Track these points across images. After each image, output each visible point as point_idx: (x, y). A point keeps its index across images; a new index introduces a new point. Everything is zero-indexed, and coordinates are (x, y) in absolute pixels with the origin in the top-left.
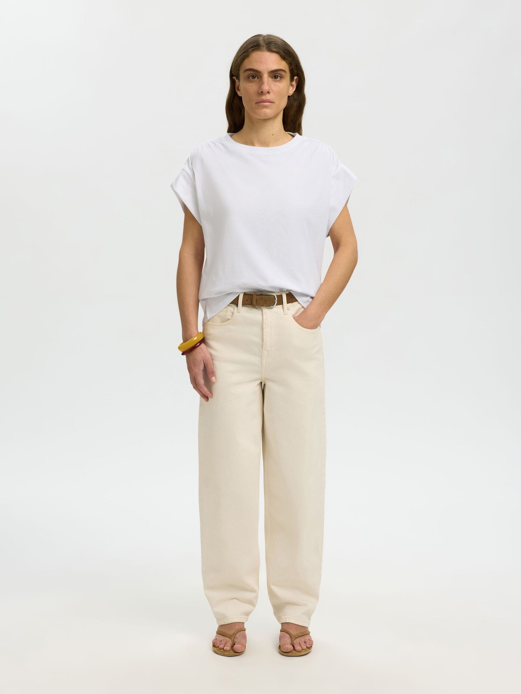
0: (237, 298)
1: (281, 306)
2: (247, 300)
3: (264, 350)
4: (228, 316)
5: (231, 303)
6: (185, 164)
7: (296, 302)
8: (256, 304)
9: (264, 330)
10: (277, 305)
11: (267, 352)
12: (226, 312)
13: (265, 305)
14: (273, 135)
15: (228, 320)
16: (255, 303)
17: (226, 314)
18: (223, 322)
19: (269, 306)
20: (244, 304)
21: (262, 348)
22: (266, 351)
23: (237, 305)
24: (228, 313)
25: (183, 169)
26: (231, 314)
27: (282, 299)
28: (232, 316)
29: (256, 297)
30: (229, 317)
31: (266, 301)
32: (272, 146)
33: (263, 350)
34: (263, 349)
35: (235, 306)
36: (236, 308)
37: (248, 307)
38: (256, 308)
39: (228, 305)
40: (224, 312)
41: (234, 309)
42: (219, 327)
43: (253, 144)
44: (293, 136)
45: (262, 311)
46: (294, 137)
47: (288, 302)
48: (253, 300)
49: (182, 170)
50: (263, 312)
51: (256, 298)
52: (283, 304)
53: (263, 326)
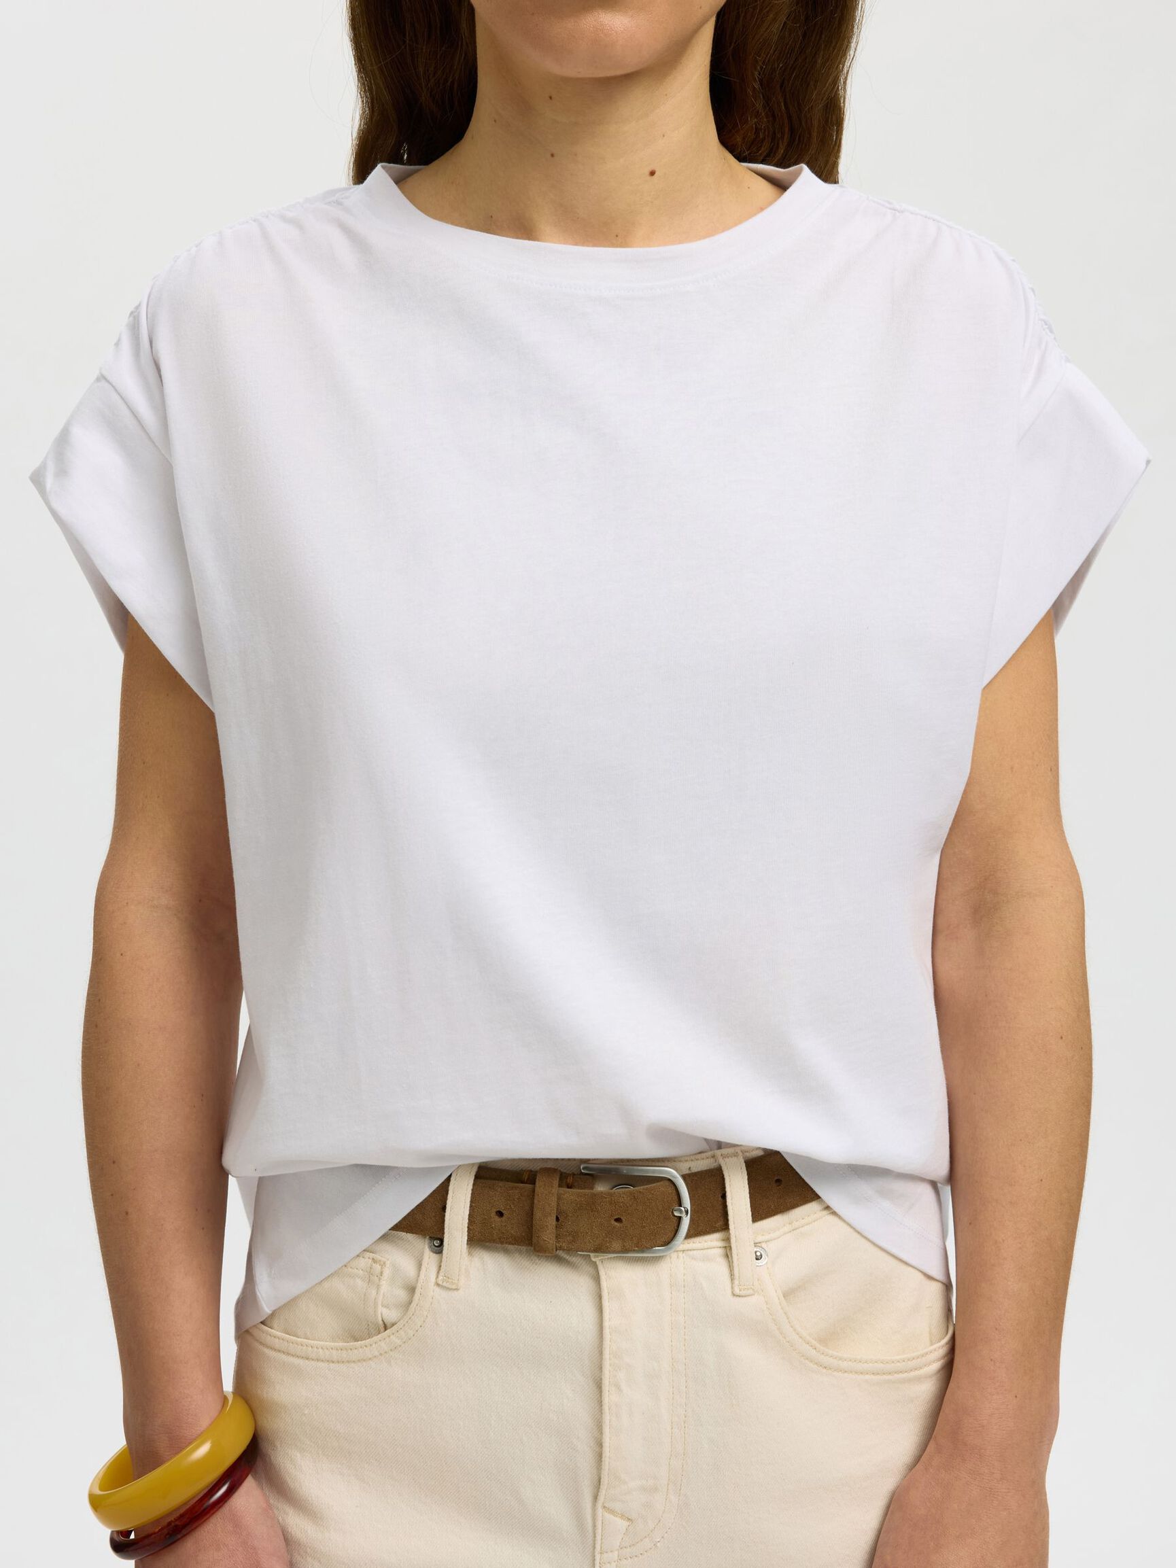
0: (438, 1200)
1: (712, 1241)
2: (500, 1214)
3: (607, 1515)
4: (387, 1307)
5: (397, 1228)
6: (117, 344)
7: (813, 1207)
8: (557, 1237)
9: (606, 1400)
10: (693, 1233)
11: (626, 1523)
12: (371, 1278)
13: (616, 1245)
14: (652, 173)
15: (386, 1328)
16: (548, 1235)
17: (374, 1292)
18: (356, 1340)
19: (642, 1249)
20: (480, 1237)
21: (596, 1498)
22: (622, 1516)
23: (437, 1241)
24: (385, 1286)
25: (102, 378)
26: (402, 1295)
27: (724, 1196)
28: (410, 1303)
29: (559, 1198)
30: (390, 1315)
31: (618, 1220)
32: (648, 241)
33: (600, 1511)
34: (599, 1504)
35: (421, 1245)
36: (429, 1257)
37: (506, 1251)
38: (559, 1260)
39: (384, 1237)
40: (359, 1282)
41: (419, 1266)
42: (326, 1365)
43: (523, 229)
44: (782, 186)
45: (597, 1279)
46: (788, 191)
47: (760, 1212)
48: (538, 1214)
49: (98, 380)
50: (604, 1284)
51: (555, 1199)
52: (725, 1226)
53: (601, 1368)
